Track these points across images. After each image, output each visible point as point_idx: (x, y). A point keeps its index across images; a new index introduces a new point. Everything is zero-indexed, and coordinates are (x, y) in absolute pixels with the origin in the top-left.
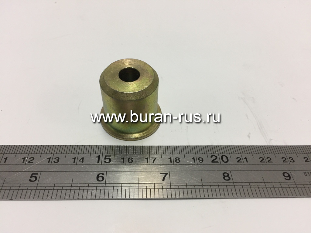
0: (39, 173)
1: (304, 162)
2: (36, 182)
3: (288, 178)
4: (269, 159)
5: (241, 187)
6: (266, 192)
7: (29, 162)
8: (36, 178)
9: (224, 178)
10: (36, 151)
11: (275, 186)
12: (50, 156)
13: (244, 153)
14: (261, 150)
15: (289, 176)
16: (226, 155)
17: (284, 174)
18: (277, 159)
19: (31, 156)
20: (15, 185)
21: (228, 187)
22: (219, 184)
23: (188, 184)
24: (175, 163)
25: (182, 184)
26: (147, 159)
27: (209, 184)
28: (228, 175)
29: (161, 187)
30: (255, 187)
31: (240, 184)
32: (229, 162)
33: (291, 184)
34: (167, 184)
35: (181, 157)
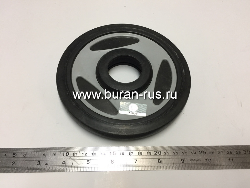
0: (90, 160)
1: (191, 154)
2: (89, 164)
3: (183, 162)
4: (177, 153)
5: (164, 166)
6: (173, 168)
7: (85, 155)
8: (89, 162)
9: (158, 162)
11: (177, 165)
12: (92, 152)
13: (168, 150)
16: (160, 151)
17: (182, 160)
18: (180, 153)
19: (85, 152)
20: (82, 166)
21: (160, 166)
22: (156, 164)
23: (145, 165)
24: (140, 155)
25: (142, 165)
26: (129, 153)
27: (152, 165)
28: (160, 161)
29: (135, 166)
30: (169, 166)
31: (164, 164)
32: (161, 154)
33: (184, 164)
34: (137, 165)
35: (143, 152)
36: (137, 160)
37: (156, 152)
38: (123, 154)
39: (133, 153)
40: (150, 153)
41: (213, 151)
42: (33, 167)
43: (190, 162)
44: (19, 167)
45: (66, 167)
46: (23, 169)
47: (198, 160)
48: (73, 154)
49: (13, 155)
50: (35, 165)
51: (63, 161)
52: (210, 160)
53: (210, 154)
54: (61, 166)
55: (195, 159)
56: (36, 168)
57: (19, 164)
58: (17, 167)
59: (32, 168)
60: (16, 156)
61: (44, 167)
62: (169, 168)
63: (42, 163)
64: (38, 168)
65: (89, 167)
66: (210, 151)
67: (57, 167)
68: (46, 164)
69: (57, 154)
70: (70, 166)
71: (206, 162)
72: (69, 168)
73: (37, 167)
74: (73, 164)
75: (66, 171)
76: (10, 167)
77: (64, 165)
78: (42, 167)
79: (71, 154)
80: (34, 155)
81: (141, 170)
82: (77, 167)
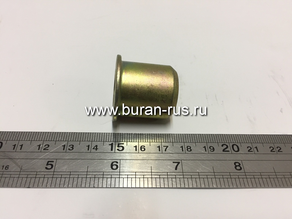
2: (52, 170)
4: (279, 148)
6: (277, 182)
7: (44, 149)
10: (51, 138)
11: (285, 177)
12: (65, 143)
13: (254, 142)
14: (271, 139)
18: (287, 148)
19: (46, 143)
20: (32, 173)
21: (240, 177)
22: (231, 174)
23: (200, 174)
24: (187, 152)
25: (195, 174)
26: (159, 147)
27: (221, 174)
28: (239, 165)
29: (174, 176)
30: (266, 177)
31: (252, 174)
32: (240, 152)
34: (180, 174)
35: (193, 146)
36: (179, 163)
37: (225, 147)
38: (143, 149)
39: (167, 147)
40: (212, 148)
48: (15, 145)
62: (265, 182)
74: (7, 167)
79: (7, 146)
82: (18, 176)
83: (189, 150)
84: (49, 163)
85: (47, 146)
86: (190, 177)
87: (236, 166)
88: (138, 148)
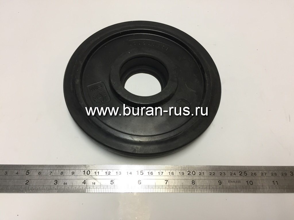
0: (114, 180)
1: (230, 175)
2: (113, 184)
3: (220, 184)
4: (214, 173)
5: (199, 188)
6: (209, 190)
10: (110, 168)
11: (214, 188)
12: (117, 171)
13: (203, 170)
15: (221, 183)
16: (195, 171)
17: (219, 181)
18: (217, 173)
19: (109, 171)
20: (105, 186)
21: (193, 188)
22: (190, 186)
23: (176, 186)
24: (172, 175)
25: (174, 186)
26: (159, 172)
27: (185, 186)
28: (194, 182)
29: (165, 187)
30: (205, 188)
32: (196, 175)
33: (221, 186)
34: (168, 186)
35: (174, 172)
36: (167, 181)
37: (189, 172)
38: (152, 174)
39: (163, 172)
40: (183, 173)
41: (255, 172)
42: (50, 186)
43: (229, 184)
44: (34, 186)
45: (87, 187)
46: (38, 189)
47: (238, 182)
48: (95, 172)
49: (27, 172)
50: (52, 184)
51: (84, 180)
52: (251, 182)
53: (251, 175)
54: (81, 186)
55: (234, 180)
56: (53, 188)
57: (33, 183)
58: (32, 186)
59: (49, 188)
60: (30, 174)
61: (62, 186)
62: (204, 190)
63: (60, 183)
64: (55, 188)
65: (114, 187)
66: (252, 172)
67: (77, 188)
68: (64, 184)
69: (77, 172)
70: (92, 186)
71: (247, 184)
72: (90, 189)
73: (54, 186)
74: (94, 183)
75: (87, 192)
76: (23, 186)
77: (85, 185)
78: (60, 186)
79: (92, 173)
80: (50, 173)
81: (172, 192)
82: (100, 187)
83: (173, 174)
84: (112, 181)
85: (109, 173)
86: (172, 187)
87: (193, 182)
88: (150, 173)
